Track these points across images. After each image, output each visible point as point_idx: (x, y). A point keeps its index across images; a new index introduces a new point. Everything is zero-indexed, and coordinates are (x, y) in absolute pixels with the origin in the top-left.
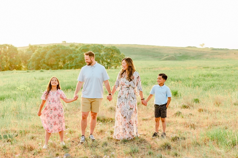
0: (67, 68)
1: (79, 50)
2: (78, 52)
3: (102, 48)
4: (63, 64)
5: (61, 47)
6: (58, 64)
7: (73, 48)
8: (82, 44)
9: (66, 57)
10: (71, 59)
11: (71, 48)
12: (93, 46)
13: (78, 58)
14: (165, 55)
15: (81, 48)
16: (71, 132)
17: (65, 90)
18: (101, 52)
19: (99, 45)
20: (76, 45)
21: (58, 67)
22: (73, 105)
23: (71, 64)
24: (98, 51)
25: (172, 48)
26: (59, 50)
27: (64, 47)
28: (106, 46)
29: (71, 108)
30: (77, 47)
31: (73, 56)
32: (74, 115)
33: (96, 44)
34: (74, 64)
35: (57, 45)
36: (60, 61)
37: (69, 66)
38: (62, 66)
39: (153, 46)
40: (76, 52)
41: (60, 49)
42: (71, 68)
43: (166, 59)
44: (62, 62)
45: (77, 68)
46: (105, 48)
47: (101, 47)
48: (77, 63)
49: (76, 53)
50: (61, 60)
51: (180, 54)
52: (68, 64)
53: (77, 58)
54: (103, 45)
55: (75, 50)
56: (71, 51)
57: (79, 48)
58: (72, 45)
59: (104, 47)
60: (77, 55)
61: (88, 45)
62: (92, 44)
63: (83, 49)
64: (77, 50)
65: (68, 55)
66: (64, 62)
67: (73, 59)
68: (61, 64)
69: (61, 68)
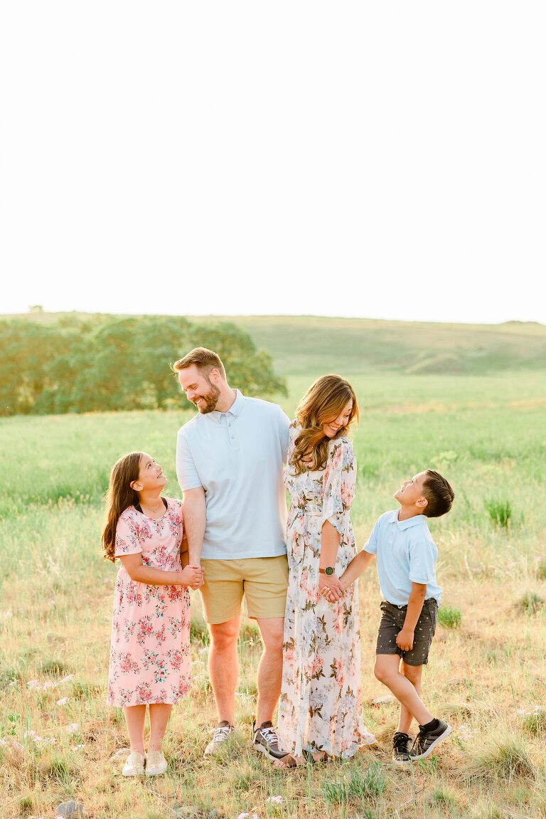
0: (51, 410)
1: (97, 337)
2: (91, 347)
3: (185, 331)
4: (33, 394)
5: (27, 327)
6: (13, 395)
7: (74, 330)
8: (108, 315)
9: (46, 367)
10: (64, 372)
11: (64, 332)
12: (148, 323)
13: (94, 371)
14: (422, 354)
15: (103, 330)
16: (79, 694)
17: (47, 503)
18: (180, 345)
19: (172, 320)
20: (84, 319)
21: (13, 406)
22: (83, 569)
23: (64, 393)
24: (165, 343)
25: (450, 328)
26: (16, 338)
27: (38, 327)
28: (198, 323)
29: (78, 580)
30: (86, 328)
31: (72, 362)
32: (87, 613)
33: (161, 317)
34: (75, 395)
35: (8, 320)
36: (20, 382)
37: (58, 399)
38: (31, 400)
39: (376, 321)
40: (83, 347)
41: (22, 334)
42: (65, 409)
43: (428, 371)
44: (28, 385)
45: (90, 410)
46: (193, 329)
47: (182, 327)
48: (87, 390)
49: (83, 352)
50: (26, 379)
51: (481, 349)
52: (53, 395)
53: (86, 371)
54: (189, 320)
55: (78, 339)
56: (66, 344)
57: (96, 331)
58: (67, 321)
59: (190, 325)
60: (87, 357)
61: (130, 321)
62: (145, 317)
63: (110, 336)
64: (89, 337)
65: (52, 357)
66: (38, 387)
67: (72, 373)
68: (25, 394)
69: (27, 410)
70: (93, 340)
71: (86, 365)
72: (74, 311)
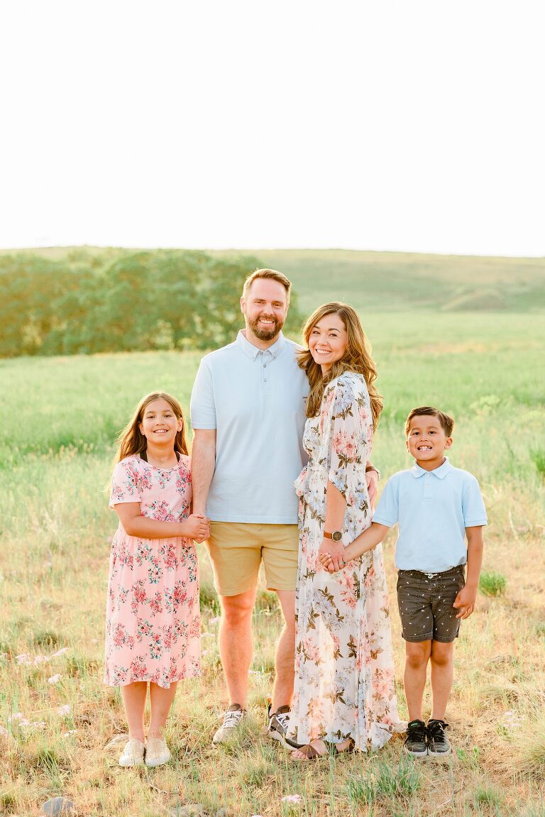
0: (59, 351)
1: (108, 273)
2: (102, 282)
3: (203, 266)
4: (40, 334)
5: (33, 261)
6: (19, 335)
7: (83, 265)
8: (120, 249)
9: (54, 305)
10: (73, 310)
11: (73, 267)
12: (163, 257)
13: (106, 308)
14: (460, 290)
15: (116, 264)
16: (74, 670)
17: (47, 452)
18: (198, 281)
19: (189, 254)
20: (95, 253)
21: (18, 346)
22: (85, 527)
23: (73, 332)
24: (182, 278)
25: (488, 262)
26: (22, 273)
27: (45, 262)
28: (217, 257)
29: (77, 539)
30: (97, 263)
31: (82, 299)
32: (86, 576)
33: (178, 250)
34: (85, 334)
35: (14, 255)
36: (26, 321)
37: (66, 340)
38: (39, 341)
39: (409, 254)
40: (93, 283)
41: (28, 269)
42: (74, 349)
43: (465, 308)
44: (35, 324)
45: (101, 351)
46: (212, 264)
47: (199, 260)
48: (98, 330)
49: (93, 289)
50: (33, 318)
51: (524, 284)
52: (61, 335)
53: (97, 309)
54: (208, 254)
55: (87, 274)
56: (75, 279)
57: (107, 267)
58: (76, 255)
59: (208, 259)
60: (98, 294)
61: (144, 255)
62: (160, 250)
63: (123, 271)
64: (100, 272)
65: (61, 294)
66: (45, 327)
67: (82, 311)
68: (32, 333)
69: (33, 351)
70: (105, 276)
71: (96, 302)
72: (86, 245)
